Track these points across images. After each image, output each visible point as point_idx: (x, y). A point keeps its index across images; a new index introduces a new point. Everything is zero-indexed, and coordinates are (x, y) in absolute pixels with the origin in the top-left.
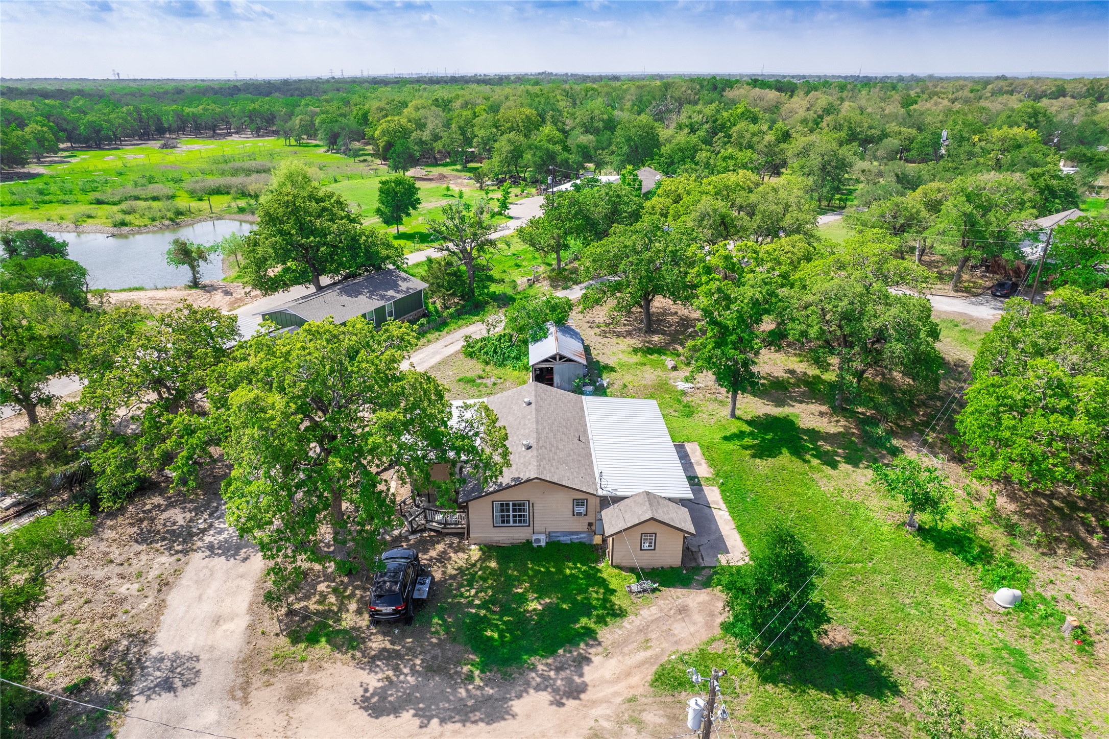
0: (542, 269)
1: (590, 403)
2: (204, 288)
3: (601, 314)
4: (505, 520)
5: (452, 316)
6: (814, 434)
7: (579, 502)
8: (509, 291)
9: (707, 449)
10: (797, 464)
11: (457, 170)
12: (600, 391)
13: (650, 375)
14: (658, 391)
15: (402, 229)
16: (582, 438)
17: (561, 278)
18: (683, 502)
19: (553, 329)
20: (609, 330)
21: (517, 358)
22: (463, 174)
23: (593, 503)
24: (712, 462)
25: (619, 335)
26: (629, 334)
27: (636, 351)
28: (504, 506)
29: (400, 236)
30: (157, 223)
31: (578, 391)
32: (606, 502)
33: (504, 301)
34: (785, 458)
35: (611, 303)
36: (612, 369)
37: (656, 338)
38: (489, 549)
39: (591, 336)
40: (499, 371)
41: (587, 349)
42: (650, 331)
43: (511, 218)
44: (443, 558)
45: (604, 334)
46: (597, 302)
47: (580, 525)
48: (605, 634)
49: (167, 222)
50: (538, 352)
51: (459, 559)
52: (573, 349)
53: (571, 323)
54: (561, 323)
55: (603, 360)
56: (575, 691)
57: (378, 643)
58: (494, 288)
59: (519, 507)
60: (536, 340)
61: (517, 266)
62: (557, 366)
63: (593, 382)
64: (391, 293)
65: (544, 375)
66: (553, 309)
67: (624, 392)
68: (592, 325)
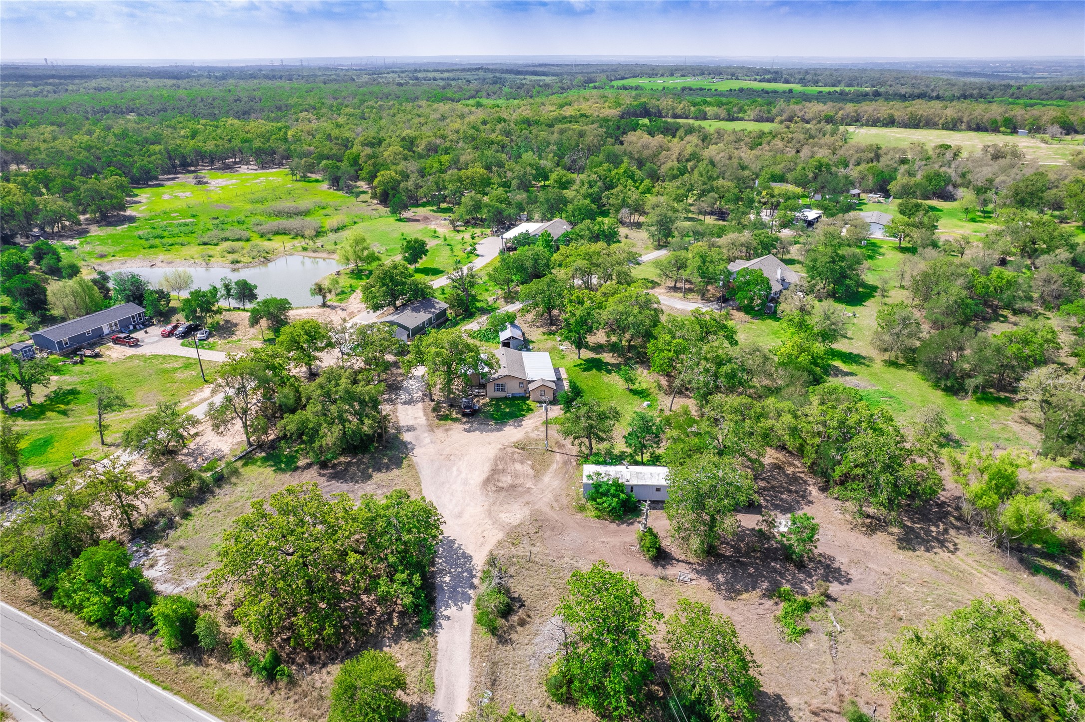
0: (500, 292)
1: (525, 354)
2: (329, 306)
3: (530, 317)
4: (498, 390)
5: (460, 320)
6: (607, 364)
7: (521, 383)
8: (485, 306)
9: (568, 370)
10: (598, 373)
11: (433, 211)
12: (529, 350)
13: (550, 344)
14: (552, 350)
15: (417, 266)
16: (522, 364)
17: (510, 298)
18: (554, 382)
19: (509, 326)
20: (532, 324)
21: (494, 338)
22: (439, 214)
23: (526, 383)
24: (568, 374)
25: (538, 327)
26: (542, 326)
27: (544, 334)
28: (498, 385)
29: (418, 271)
30: (256, 260)
31: (520, 350)
32: (529, 382)
33: (483, 311)
34: (594, 371)
35: (534, 312)
36: (533, 342)
37: (554, 328)
38: (492, 399)
39: (525, 328)
40: (487, 344)
41: (523, 334)
42: (552, 324)
43: (478, 255)
44: (478, 401)
45: (531, 326)
46: (528, 312)
47: (522, 391)
48: (529, 416)
49: (262, 260)
50: (504, 336)
51: (484, 401)
52: (518, 334)
53: (516, 322)
54: (512, 324)
55: (530, 338)
56: (520, 426)
57: (465, 420)
58: (478, 305)
59: (502, 385)
60: (502, 331)
61: (487, 290)
62: (511, 341)
63: (526, 347)
64: (433, 310)
65: (506, 344)
66: (509, 317)
67: (539, 350)
68: (526, 322)
